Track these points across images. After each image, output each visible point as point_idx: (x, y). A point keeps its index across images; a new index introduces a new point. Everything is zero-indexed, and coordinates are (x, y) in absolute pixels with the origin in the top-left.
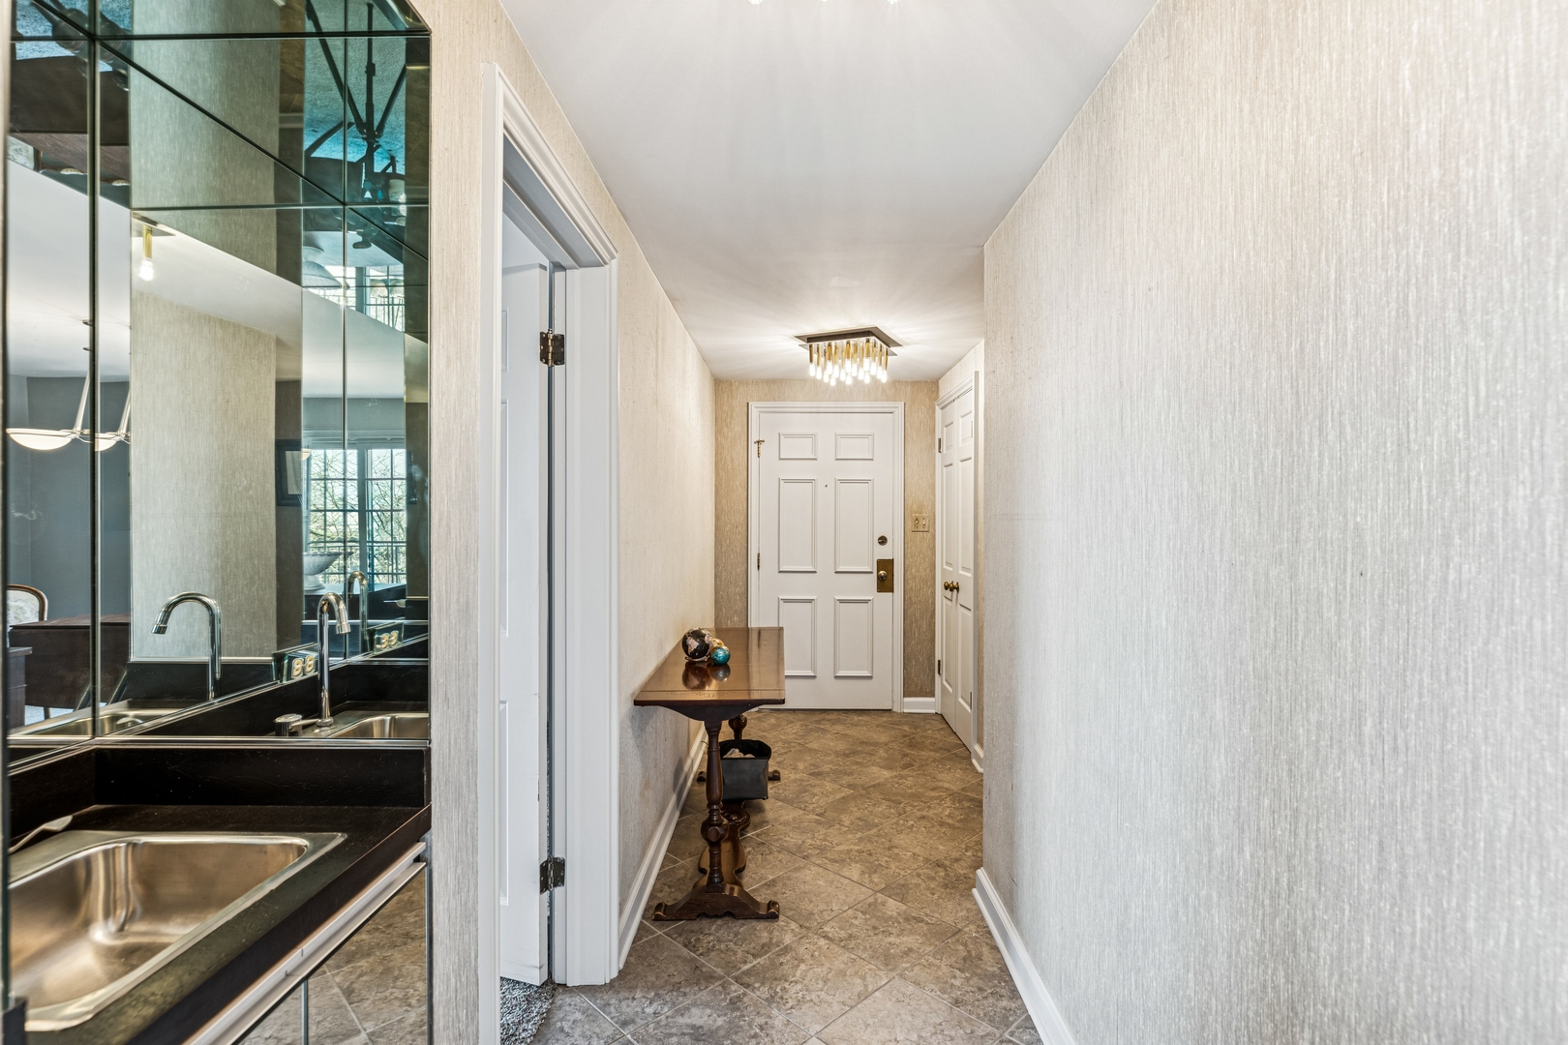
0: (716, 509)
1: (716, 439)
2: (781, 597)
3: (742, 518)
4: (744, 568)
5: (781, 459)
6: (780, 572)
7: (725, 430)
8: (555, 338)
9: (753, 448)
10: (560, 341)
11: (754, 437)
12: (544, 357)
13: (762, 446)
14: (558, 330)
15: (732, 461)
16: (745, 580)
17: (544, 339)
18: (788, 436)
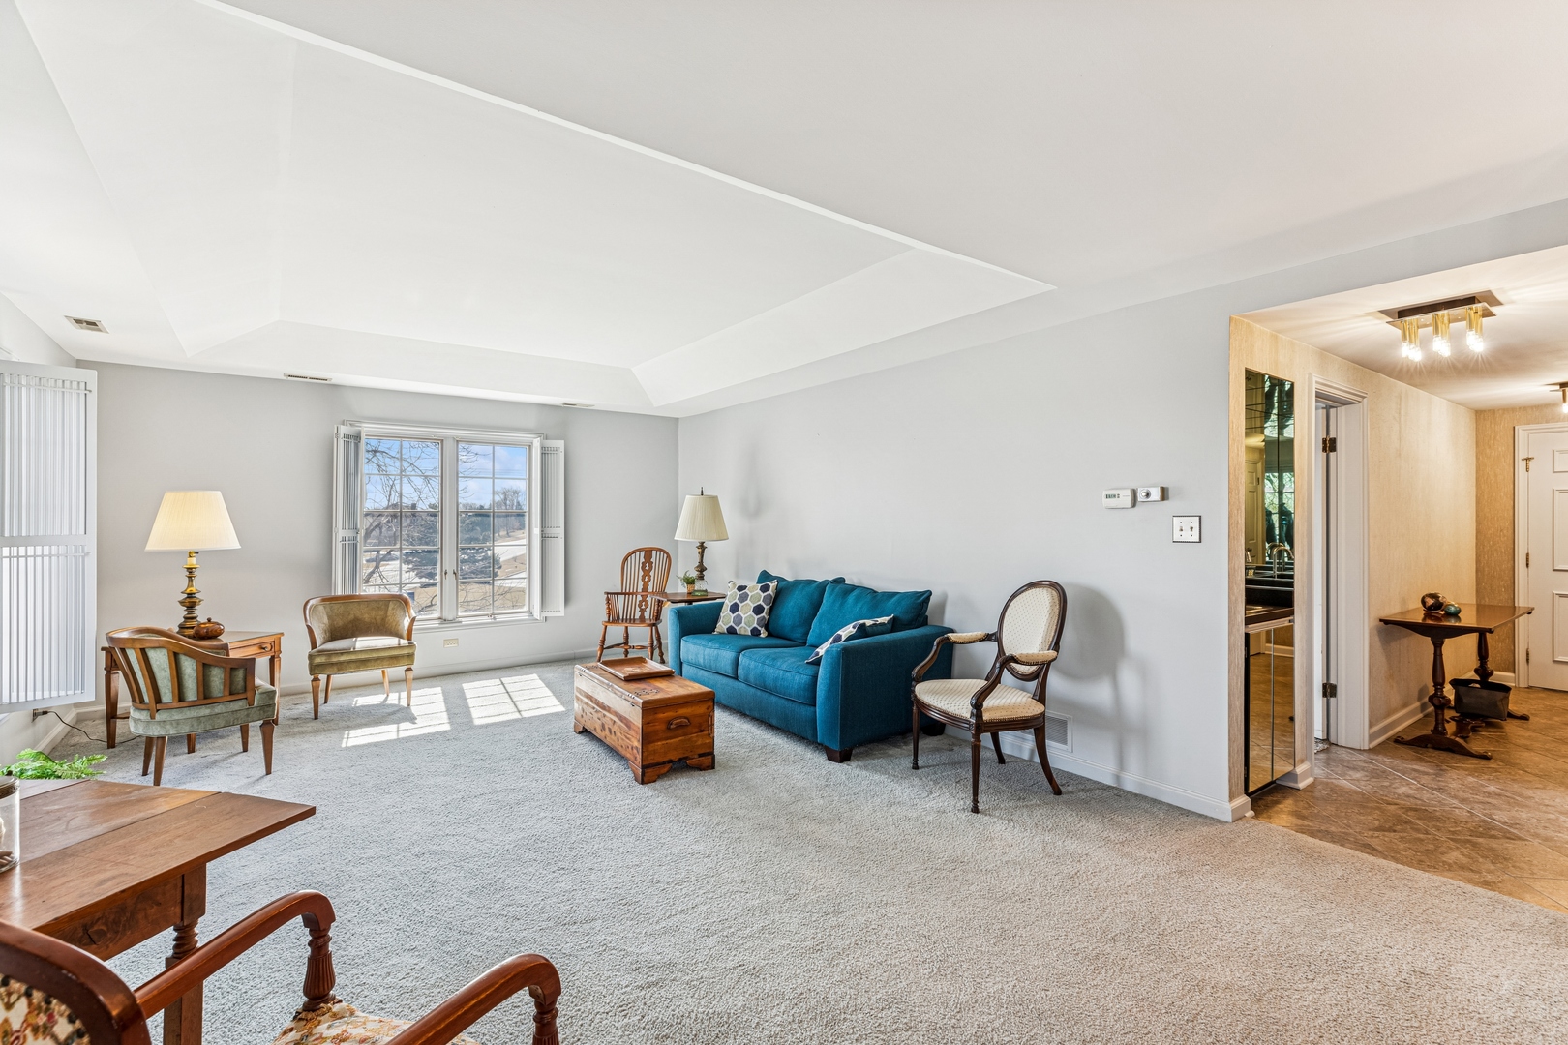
0: (1477, 516)
1: (1477, 458)
2: (1555, 592)
3: (1508, 524)
4: (1510, 565)
5: (1555, 472)
6: (1555, 570)
7: (1488, 451)
8: (1330, 439)
9: (1521, 466)
10: (1333, 442)
11: (1521, 453)
12: (1324, 449)
13: (1531, 463)
14: (1332, 436)
15: (1496, 476)
16: (1511, 575)
17: (1324, 441)
18: (1561, 452)
